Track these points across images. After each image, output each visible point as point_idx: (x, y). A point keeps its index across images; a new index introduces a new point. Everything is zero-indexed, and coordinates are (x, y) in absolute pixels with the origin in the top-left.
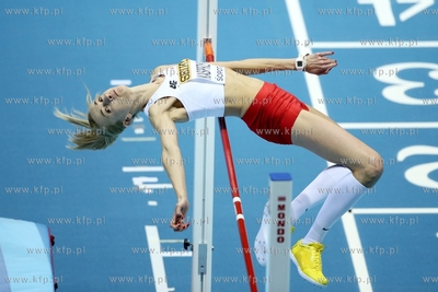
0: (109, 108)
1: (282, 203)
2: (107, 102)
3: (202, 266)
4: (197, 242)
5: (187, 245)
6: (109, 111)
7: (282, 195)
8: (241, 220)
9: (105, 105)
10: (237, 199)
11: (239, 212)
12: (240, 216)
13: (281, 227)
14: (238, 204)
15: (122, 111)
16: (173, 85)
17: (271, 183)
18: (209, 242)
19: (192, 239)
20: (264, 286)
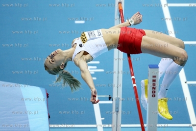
0: (53, 60)
1: (154, 79)
2: (52, 57)
3: (117, 108)
4: (114, 96)
5: (110, 98)
6: (53, 61)
7: (154, 75)
8: (135, 87)
9: (51, 58)
10: (133, 77)
11: (134, 83)
12: (135, 85)
13: (154, 90)
14: (133, 79)
15: (60, 61)
16: (81, 46)
17: (149, 69)
18: (120, 96)
19: (112, 95)
20: (146, 118)
